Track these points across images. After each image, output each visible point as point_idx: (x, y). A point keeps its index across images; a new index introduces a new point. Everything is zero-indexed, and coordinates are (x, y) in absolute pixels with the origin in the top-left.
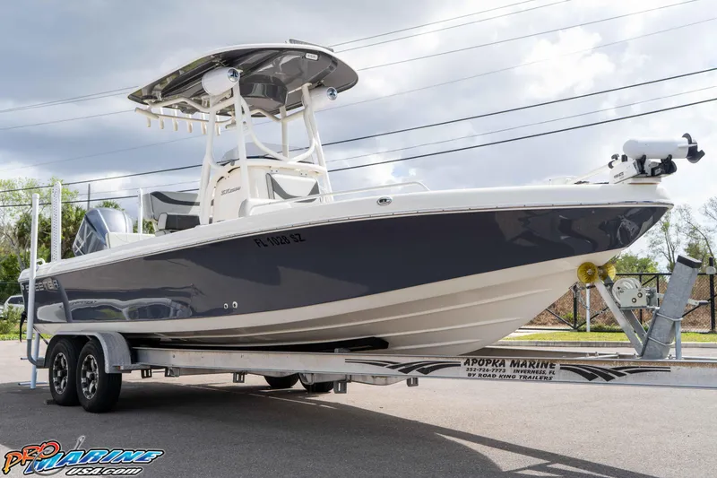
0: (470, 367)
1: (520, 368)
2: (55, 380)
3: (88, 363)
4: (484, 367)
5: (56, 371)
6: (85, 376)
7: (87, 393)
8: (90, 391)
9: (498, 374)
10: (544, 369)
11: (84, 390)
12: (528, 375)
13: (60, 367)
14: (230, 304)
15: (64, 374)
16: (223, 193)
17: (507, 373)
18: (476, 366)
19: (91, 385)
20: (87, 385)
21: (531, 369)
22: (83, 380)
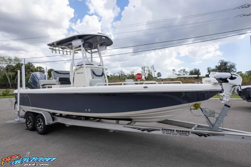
0: (163, 131)
1: (179, 132)
2: (28, 123)
3: (39, 121)
4: (168, 131)
5: (28, 121)
6: (38, 124)
7: (39, 129)
8: (40, 128)
9: (172, 133)
10: (186, 133)
11: (38, 128)
12: (181, 134)
13: (29, 120)
14: (88, 110)
15: (31, 122)
16: (77, 73)
17: (175, 133)
18: (165, 131)
19: (40, 127)
20: (39, 126)
21: (182, 132)
22: (38, 125)
